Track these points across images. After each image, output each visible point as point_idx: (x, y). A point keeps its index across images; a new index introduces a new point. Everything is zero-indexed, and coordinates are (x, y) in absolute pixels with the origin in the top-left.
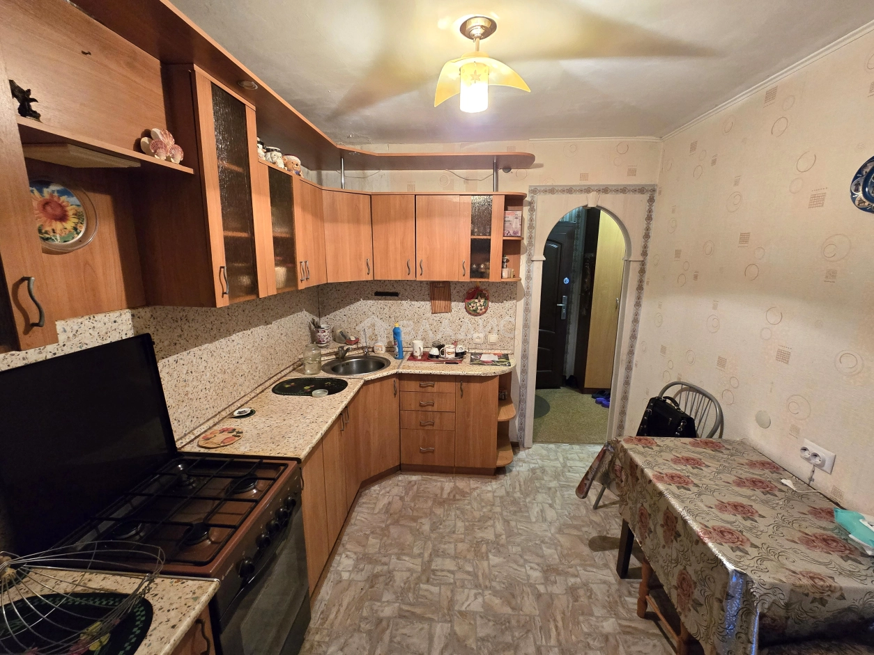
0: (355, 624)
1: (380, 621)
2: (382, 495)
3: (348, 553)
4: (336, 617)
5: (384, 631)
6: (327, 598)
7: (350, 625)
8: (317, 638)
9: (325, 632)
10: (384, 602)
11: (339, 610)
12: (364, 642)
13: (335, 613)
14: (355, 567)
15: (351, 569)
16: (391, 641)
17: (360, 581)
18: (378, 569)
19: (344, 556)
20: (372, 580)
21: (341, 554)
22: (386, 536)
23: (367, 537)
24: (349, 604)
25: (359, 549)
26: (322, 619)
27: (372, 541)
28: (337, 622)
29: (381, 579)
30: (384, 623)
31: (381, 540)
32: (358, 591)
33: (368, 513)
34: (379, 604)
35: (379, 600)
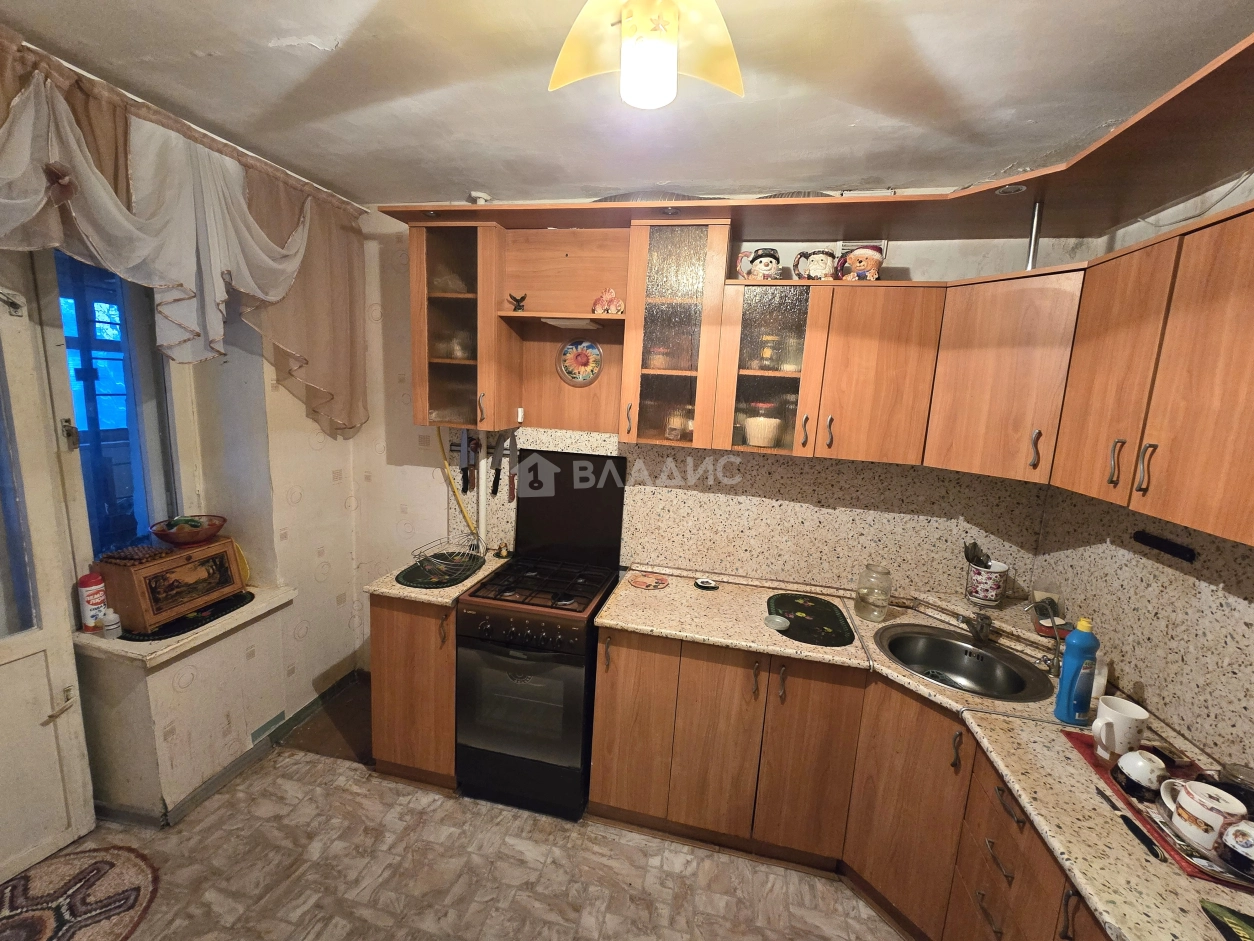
0: (581, 876)
1: (577, 909)
2: (847, 923)
3: (694, 864)
4: (594, 853)
5: (561, 913)
6: (623, 841)
7: (580, 871)
8: (574, 835)
9: (579, 842)
10: (604, 917)
11: (603, 855)
12: (555, 887)
13: (601, 851)
14: (669, 875)
15: (665, 868)
16: (545, 923)
17: (643, 882)
18: (664, 911)
19: (689, 857)
20: (646, 901)
21: (692, 853)
22: (735, 926)
23: (730, 892)
24: (610, 868)
25: (702, 880)
26: (596, 838)
27: (721, 902)
28: (588, 855)
29: (644, 914)
30: (572, 915)
31: (724, 917)
32: (628, 880)
33: (786, 893)
34: (603, 908)
35: (608, 908)
